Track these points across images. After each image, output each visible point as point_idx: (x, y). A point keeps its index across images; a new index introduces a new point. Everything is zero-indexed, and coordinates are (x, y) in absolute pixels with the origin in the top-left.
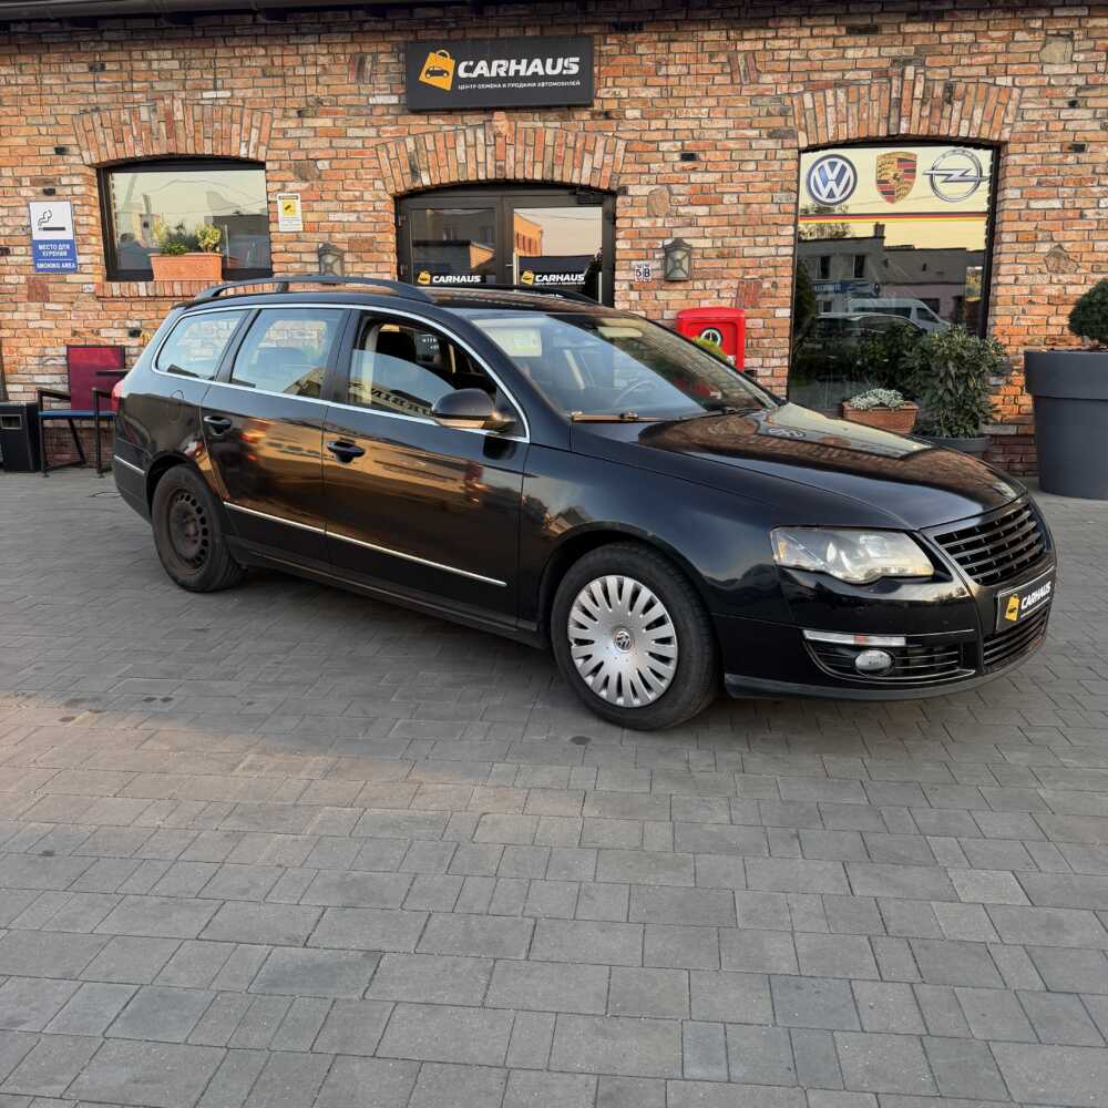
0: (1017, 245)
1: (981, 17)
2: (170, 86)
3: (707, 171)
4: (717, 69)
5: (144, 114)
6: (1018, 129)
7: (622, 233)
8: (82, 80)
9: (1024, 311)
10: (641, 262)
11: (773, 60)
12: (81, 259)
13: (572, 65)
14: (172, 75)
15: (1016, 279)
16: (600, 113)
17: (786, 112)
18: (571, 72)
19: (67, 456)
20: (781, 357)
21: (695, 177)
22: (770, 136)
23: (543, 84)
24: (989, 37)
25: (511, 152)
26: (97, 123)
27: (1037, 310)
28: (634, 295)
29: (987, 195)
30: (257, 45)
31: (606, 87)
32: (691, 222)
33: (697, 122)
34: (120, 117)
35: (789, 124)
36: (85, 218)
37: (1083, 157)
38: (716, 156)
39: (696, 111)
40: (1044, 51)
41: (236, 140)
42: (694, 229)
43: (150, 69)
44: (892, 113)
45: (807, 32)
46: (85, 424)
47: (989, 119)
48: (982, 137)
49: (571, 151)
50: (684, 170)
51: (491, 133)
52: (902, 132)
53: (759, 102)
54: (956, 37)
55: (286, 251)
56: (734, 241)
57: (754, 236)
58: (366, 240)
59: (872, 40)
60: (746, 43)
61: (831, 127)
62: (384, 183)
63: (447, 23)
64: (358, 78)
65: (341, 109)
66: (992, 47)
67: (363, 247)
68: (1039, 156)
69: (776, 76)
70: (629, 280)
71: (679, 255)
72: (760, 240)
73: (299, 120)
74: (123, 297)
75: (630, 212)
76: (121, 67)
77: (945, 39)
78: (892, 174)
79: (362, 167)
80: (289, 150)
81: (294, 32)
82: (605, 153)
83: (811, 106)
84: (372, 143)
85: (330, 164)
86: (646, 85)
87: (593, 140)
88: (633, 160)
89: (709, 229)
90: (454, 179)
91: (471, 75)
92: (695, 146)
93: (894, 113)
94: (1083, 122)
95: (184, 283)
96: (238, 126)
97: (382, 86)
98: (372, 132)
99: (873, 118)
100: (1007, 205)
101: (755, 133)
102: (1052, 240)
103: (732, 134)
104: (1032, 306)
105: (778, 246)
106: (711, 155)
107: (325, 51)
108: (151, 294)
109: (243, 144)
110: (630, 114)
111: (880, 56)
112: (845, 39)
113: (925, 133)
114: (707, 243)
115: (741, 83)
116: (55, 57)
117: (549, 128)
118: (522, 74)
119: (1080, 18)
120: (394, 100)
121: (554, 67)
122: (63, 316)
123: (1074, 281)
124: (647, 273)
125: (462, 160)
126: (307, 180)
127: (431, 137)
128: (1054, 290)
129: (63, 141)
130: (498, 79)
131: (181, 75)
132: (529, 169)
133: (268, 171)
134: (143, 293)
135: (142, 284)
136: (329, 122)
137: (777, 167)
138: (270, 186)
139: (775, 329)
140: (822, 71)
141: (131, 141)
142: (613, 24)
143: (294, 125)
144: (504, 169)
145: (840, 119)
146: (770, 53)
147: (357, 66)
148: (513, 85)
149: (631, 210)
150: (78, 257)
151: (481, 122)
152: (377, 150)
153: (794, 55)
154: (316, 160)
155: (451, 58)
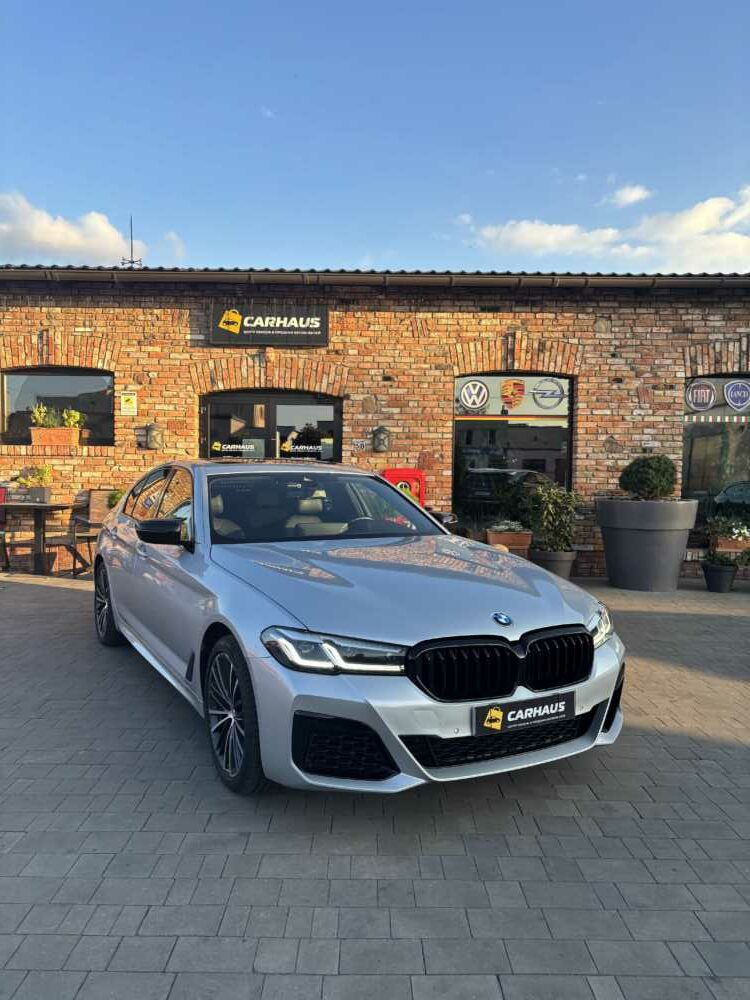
0: (586, 436)
1: (558, 305)
2: (53, 323)
3: (399, 387)
4: (403, 328)
6: (583, 369)
7: (347, 422)
9: (593, 475)
10: (359, 440)
11: (438, 324)
13: (315, 322)
14: (55, 317)
15: (587, 456)
16: (332, 351)
17: (446, 355)
18: (313, 326)
20: (446, 500)
21: (391, 391)
22: (436, 369)
23: (297, 333)
24: (566, 317)
25: (277, 373)
27: (602, 474)
28: (354, 460)
29: (567, 405)
31: (336, 335)
32: (390, 417)
33: (392, 359)
35: (449, 362)
37: (622, 386)
38: (404, 379)
39: (391, 351)
40: (596, 325)
41: (95, 358)
42: (390, 422)
43: (40, 312)
45: (458, 308)
47: (566, 364)
48: (562, 372)
49: (315, 372)
50: (385, 386)
51: (264, 360)
52: (515, 368)
53: (430, 348)
54: (546, 315)
55: (124, 428)
56: (416, 429)
57: (428, 426)
58: (180, 422)
59: (496, 315)
60: (422, 314)
61: (473, 363)
62: (194, 387)
63: (237, 294)
65: (167, 341)
66: (566, 322)
67: (175, 427)
68: (596, 384)
69: (439, 333)
70: (351, 451)
71: (382, 436)
72: (432, 429)
73: (139, 347)
74: (9, 455)
75: (352, 410)
77: (538, 316)
78: (510, 392)
79: (179, 378)
80: (131, 365)
82: (336, 375)
83: (461, 351)
84: (184, 363)
85: (158, 374)
86: (361, 336)
87: (328, 367)
88: (353, 379)
89: (401, 422)
90: (239, 386)
91: (248, 325)
92: (391, 372)
93: (510, 357)
94: (619, 365)
95: (54, 447)
96: (98, 349)
97: (194, 329)
98: (187, 356)
99: (498, 361)
100: (579, 412)
101: (427, 366)
102: (607, 433)
103: (414, 366)
104: (598, 472)
105: (443, 433)
106: (401, 378)
107: (158, 307)
108: (29, 454)
109: (100, 361)
110: (351, 352)
111: (501, 324)
112: (480, 314)
113: (528, 369)
114: (400, 430)
115: (418, 337)
117: (301, 357)
118: (284, 325)
119: (614, 308)
120: (202, 337)
121: (304, 323)
123: (622, 458)
124: (362, 446)
125: (245, 374)
126: (141, 384)
127: (225, 360)
128: (610, 463)
130: (269, 328)
131: (63, 317)
132: (288, 382)
133: (114, 378)
134: (23, 452)
135: (23, 448)
136: (158, 349)
137: (441, 386)
138: (116, 387)
139: (442, 482)
140: (467, 331)
141: (23, 356)
142: (341, 299)
143: (135, 350)
144: (271, 381)
145: (478, 359)
146: (436, 320)
147: (178, 317)
148: (279, 332)
149: (352, 408)
151: (257, 353)
152: (189, 367)
153: (450, 322)
154: (149, 371)
155: (240, 314)
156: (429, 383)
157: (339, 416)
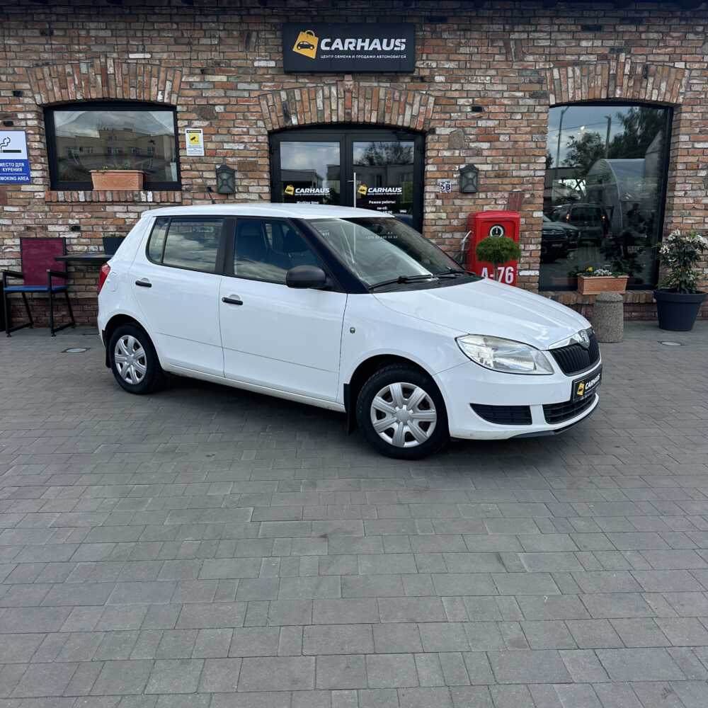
0: (686, 172)
1: (666, 23)
2: (104, 48)
3: (489, 119)
4: (496, 50)
5: (84, 69)
7: (432, 160)
8: (34, 42)
9: (690, 214)
10: (444, 180)
11: (534, 46)
12: (33, 174)
13: (399, 44)
14: (105, 41)
15: (686, 193)
16: (417, 78)
17: (542, 81)
18: (398, 49)
19: (21, 319)
20: (537, 244)
21: (480, 123)
22: (532, 96)
23: (380, 57)
24: (673, 37)
25: (356, 103)
26: (47, 74)
27: (698, 213)
28: (439, 202)
30: (172, 23)
31: (421, 60)
32: (478, 153)
33: (483, 86)
34: (65, 69)
35: (544, 89)
36: (36, 144)
38: (495, 108)
39: (482, 78)
40: (704, 47)
41: (154, 90)
42: (480, 158)
43: (88, 36)
44: (610, 83)
45: (557, 27)
46: (35, 295)
47: (670, 90)
48: (666, 101)
49: (397, 104)
50: (473, 118)
51: (342, 90)
52: (617, 96)
53: (524, 74)
54: (652, 36)
55: (192, 170)
56: (507, 165)
57: (520, 163)
58: (251, 163)
59: (598, 34)
60: (517, 34)
61: (571, 91)
62: (265, 123)
63: (310, 12)
64: (246, 47)
65: (233, 69)
66: (673, 42)
67: (248, 168)
68: (700, 114)
69: (535, 56)
70: (435, 192)
71: (470, 175)
72: (525, 165)
73: (202, 76)
74: (66, 201)
75: (437, 146)
76: (66, 33)
77: (643, 36)
79: (249, 112)
80: (195, 98)
81: (199, 13)
82: (421, 105)
83: (558, 77)
84: (257, 94)
85: (225, 109)
86: (449, 60)
87: (412, 96)
88: (439, 110)
89: (490, 158)
90: (315, 121)
91: (328, 48)
92: (481, 102)
93: (612, 84)
95: (115, 193)
96: (156, 79)
97: (263, 54)
98: (256, 86)
99: (598, 86)
100: (681, 145)
101: (520, 94)
103: (506, 94)
104: (696, 211)
105: (535, 170)
106: (492, 108)
107: (221, 28)
108: (88, 200)
109: (160, 92)
110: (438, 79)
111: (602, 46)
112: (581, 34)
113: (630, 97)
114: (489, 167)
115: (512, 60)
116: (13, 24)
117: (382, 88)
118: (366, 49)
120: (272, 64)
121: (388, 45)
122: (18, 215)
124: (448, 187)
125: (321, 108)
126: (207, 120)
127: (299, 91)
129: (19, 86)
130: (349, 52)
131: (113, 41)
132: (367, 115)
133: (177, 112)
134: (82, 199)
135: (82, 193)
136: (224, 78)
137: (535, 117)
138: (180, 123)
139: (532, 224)
140: (565, 54)
141: (73, 88)
142: (428, 16)
143: (198, 80)
144: (349, 114)
145: (576, 86)
146: (532, 41)
147: (245, 39)
148: (359, 56)
149: (437, 144)
150: (31, 172)
151: (334, 82)
152: (259, 99)
153: (547, 43)
154: (215, 105)
155: (316, 36)
156: (521, 113)
157: (421, 153)
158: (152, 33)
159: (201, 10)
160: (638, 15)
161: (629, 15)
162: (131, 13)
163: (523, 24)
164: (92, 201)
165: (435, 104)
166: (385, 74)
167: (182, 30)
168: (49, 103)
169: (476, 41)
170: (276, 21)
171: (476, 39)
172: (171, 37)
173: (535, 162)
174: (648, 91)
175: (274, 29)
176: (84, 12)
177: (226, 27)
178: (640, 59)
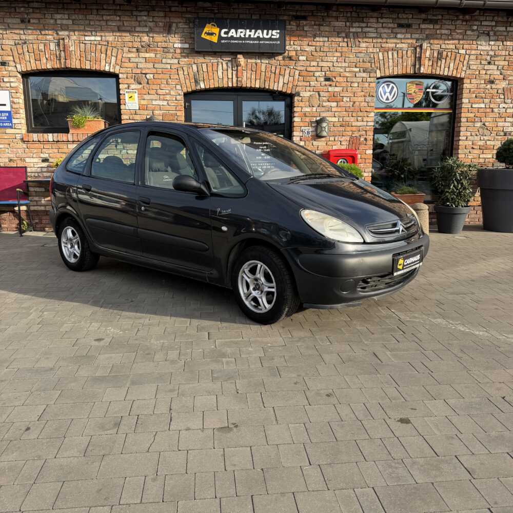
0: (467, 123)
1: (453, 23)
2: (67, 33)
3: (336, 86)
4: (340, 39)
6: (468, 73)
7: (297, 114)
8: (17, 27)
9: (470, 152)
10: (306, 128)
11: (366, 37)
12: (14, 121)
13: (275, 34)
14: (68, 28)
15: (467, 138)
16: (287, 57)
17: (371, 61)
18: (275, 37)
20: (369, 172)
21: (330, 89)
22: (364, 72)
23: (262, 42)
24: (458, 33)
25: (245, 74)
26: (26, 50)
27: (475, 151)
28: (302, 143)
30: (115, 15)
31: (290, 45)
32: (329, 109)
33: (332, 64)
34: (38, 47)
35: (373, 66)
36: (17, 99)
37: (494, 86)
38: (340, 79)
39: (331, 58)
40: (479, 40)
41: (103, 63)
42: (329, 114)
43: (56, 24)
44: (417, 63)
47: (456, 68)
48: (453, 75)
49: (273, 75)
50: (325, 85)
51: (235, 65)
52: (421, 72)
53: (359, 55)
54: (444, 32)
55: (130, 119)
56: (348, 119)
57: (357, 117)
58: (172, 114)
59: (408, 30)
60: (354, 28)
61: (391, 68)
62: (181, 87)
63: (213, 10)
64: (168, 34)
65: (159, 49)
66: (457, 36)
67: (169, 118)
68: (476, 85)
69: (367, 44)
70: (300, 136)
71: (324, 125)
72: (359, 118)
73: (137, 54)
74: (39, 141)
76: (39, 21)
77: (438, 32)
78: (413, 91)
79: (170, 79)
80: (132, 68)
81: (135, 9)
82: (290, 76)
83: (382, 58)
84: (176, 66)
85: (153, 76)
86: (308, 45)
87: (284, 70)
88: (302, 80)
89: (337, 113)
90: (216, 86)
91: (226, 36)
92: (331, 75)
94: (493, 71)
96: (105, 55)
97: (180, 39)
98: (176, 61)
99: (409, 65)
100: (463, 106)
101: (357, 70)
102: (481, 121)
103: (347, 70)
104: (473, 150)
105: (367, 121)
106: (338, 79)
107: (151, 20)
108: (55, 140)
109: (107, 64)
110: (301, 58)
111: (411, 38)
112: (397, 29)
113: (430, 73)
114: (336, 119)
115: (352, 47)
117: (263, 64)
118: (252, 36)
119: (492, 26)
120: (187, 46)
121: (267, 34)
122: (4, 151)
123: (490, 139)
124: (308, 133)
125: (221, 76)
126: (140, 84)
127: (205, 64)
128: (481, 143)
129: (5, 59)
130: (240, 38)
132: (253, 82)
133: (119, 79)
134: (52, 140)
135: (50, 135)
136: (153, 55)
137: (367, 85)
138: (121, 86)
139: (366, 159)
140: (387, 43)
141: (45, 61)
142: (294, 16)
143: (134, 56)
144: (241, 81)
145: (395, 65)
146: (364, 34)
147: (167, 29)
148: (248, 42)
149: (301, 103)
150: (13, 120)
151: (230, 59)
152: (178, 70)
153: (374, 35)
154: (147, 74)
155: (218, 27)
156: (358, 83)
157: (290, 109)
158: (102, 22)
159: (136, 7)
160: (435, 18)
161: (429, 17)
162: (86, 9)
163: (358, 22)
164: (58, 141)
165: (299, 75)
166: (265, 54)
167: (123, 21)
168: (27, 70)
169: (327, 33)
170: (190, 16)
171: (326, 31)
172: (115, 26)
173: (367, 116)
174: (442, 69)
175: (188, 21)
176: (52, 7)
177: (154, 20)
178: (437, 47)
